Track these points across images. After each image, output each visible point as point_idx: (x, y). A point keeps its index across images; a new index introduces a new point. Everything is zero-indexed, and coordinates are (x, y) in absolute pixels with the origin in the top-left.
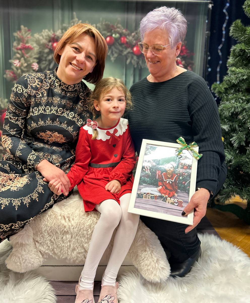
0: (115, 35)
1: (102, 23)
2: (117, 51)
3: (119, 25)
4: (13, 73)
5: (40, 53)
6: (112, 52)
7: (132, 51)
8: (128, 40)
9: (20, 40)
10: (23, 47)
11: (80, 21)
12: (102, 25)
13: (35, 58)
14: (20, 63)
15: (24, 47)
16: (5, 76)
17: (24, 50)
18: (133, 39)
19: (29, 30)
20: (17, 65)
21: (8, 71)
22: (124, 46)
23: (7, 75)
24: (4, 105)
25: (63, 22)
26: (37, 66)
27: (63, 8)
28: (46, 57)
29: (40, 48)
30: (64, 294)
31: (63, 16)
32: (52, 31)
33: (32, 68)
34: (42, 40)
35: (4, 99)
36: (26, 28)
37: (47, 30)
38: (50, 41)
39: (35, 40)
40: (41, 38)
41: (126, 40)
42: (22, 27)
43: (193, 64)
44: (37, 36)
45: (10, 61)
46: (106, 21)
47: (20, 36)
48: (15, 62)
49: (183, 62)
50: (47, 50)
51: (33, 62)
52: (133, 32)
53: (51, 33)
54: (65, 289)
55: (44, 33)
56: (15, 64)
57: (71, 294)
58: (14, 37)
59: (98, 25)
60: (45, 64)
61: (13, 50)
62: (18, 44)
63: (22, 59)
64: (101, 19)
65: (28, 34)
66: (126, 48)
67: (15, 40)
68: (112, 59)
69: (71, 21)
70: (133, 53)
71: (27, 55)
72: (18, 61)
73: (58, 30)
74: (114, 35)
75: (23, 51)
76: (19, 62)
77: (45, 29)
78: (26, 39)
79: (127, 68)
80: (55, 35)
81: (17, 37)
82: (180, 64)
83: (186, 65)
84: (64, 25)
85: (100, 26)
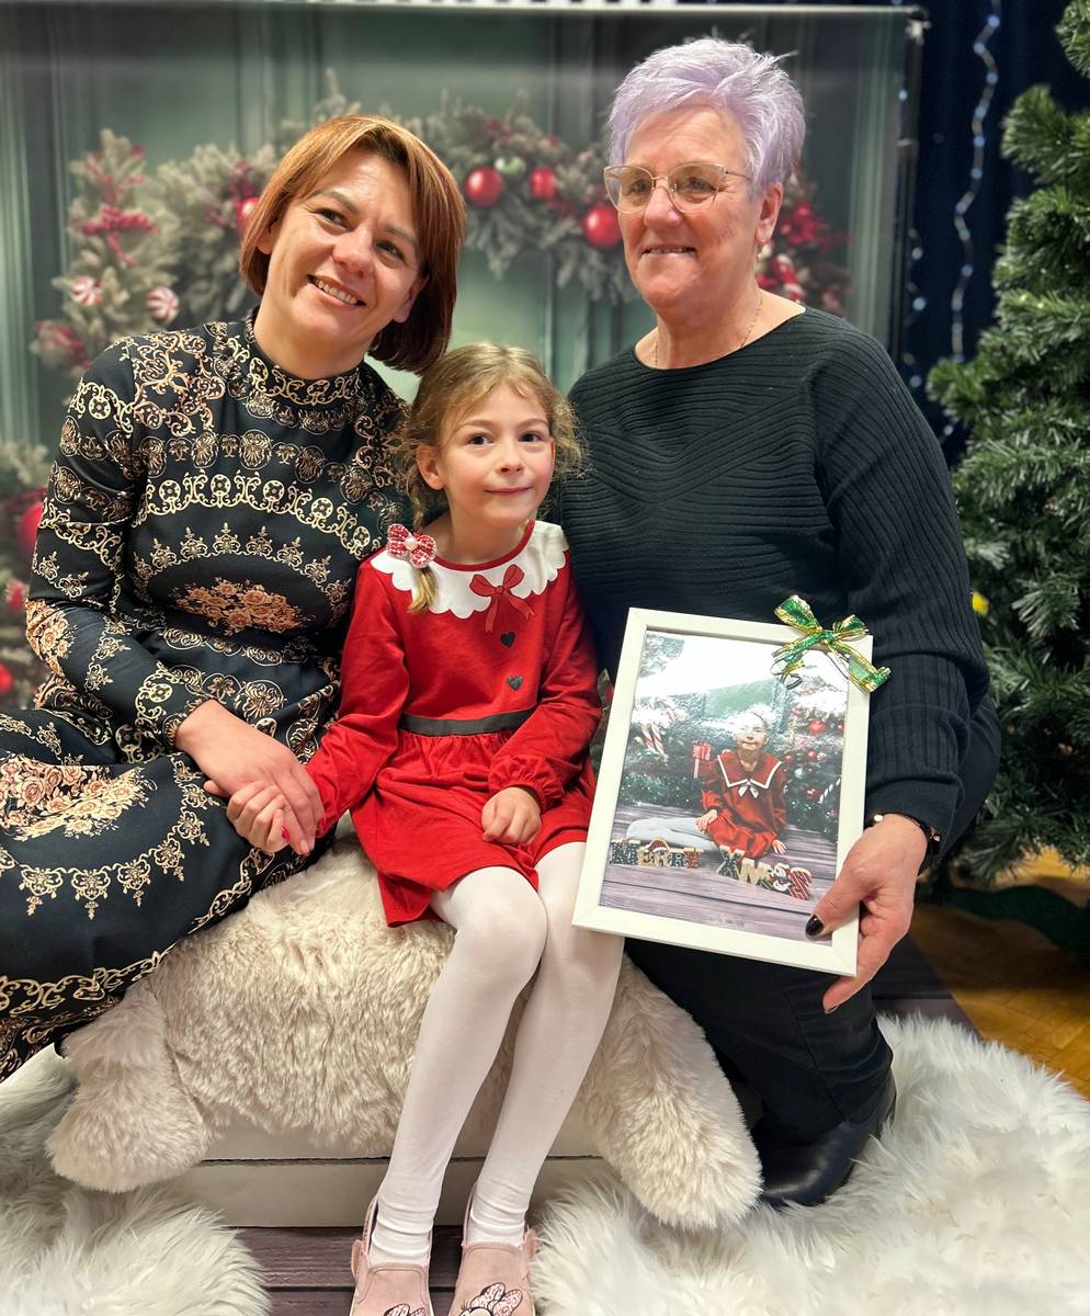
0: (508, 162)
1: (449, 113)
2: (517, 231)
3: (523, 120)
4: (72, 335)
5: (186, 245)
6: (494, 236)
7: (578, 231)
8: (561, 185)
9: (98, 193)
10: (112, 223)
11: (356, 106)
12: (448, 119)
13: (165, 268)
14: (99, 291)
15: (117, 220)
16: (35, 347)
17: (116, 233)
18: (585, 178)
19: (136, 149)
20: (85, 300)
21: (47, 323)
22: (544, 209)
23: (42, 342)
24: (32, 470)
25: (280, 111)
26: (170, 303)
27: (279, 54)
28: (210, 264)
29: (184, 224)
30: (300, 1282)
31: (281, 87)
32: (233, 151)
33: (153, 309)
34: (191, 189)
35: (33, 445)
36: (124, 141)
37: (212, 148)
38: (225, 195)
39: (163, 189)
40: (187, 180)
41: (553, 181)
42: (107, 135)
43: (844, 282)
44: (169, 172)
45: (57, 282)
46: (465, 104)
47: (96, 172)
48: (79, 287)
49: (803, 274)
50: (212, 234)
51: (157, 285)
52: (583, 149)
53: (231, 160)
54: (306, 1263)
55: (201, 159)
56: (77, 293)
57: (331, 1282)
58: (73, 178)
59: (432, 121)
60: (207, 291)
61: (67, 236)
62: (91, 209)
63: (109, 272)
64: (445, 95)
65: (133, 167)
66: (555, 218)
67: (75, 193)
68: (496, 265)
69: (317, 108)
70: (585, 238)
71: (130, 257)
72: (90, 282)
73: (262, 144)
74: (500, 164)
75: (111, 239)
76: (97, 285)
77: (203, 142)
78: (125, 187)
79: (559, 301)
80: (249, 169)
81: (85, 179)
82: (789, 282)
83: (816, 285)
84: (287, 124)
85: (442, 127)
